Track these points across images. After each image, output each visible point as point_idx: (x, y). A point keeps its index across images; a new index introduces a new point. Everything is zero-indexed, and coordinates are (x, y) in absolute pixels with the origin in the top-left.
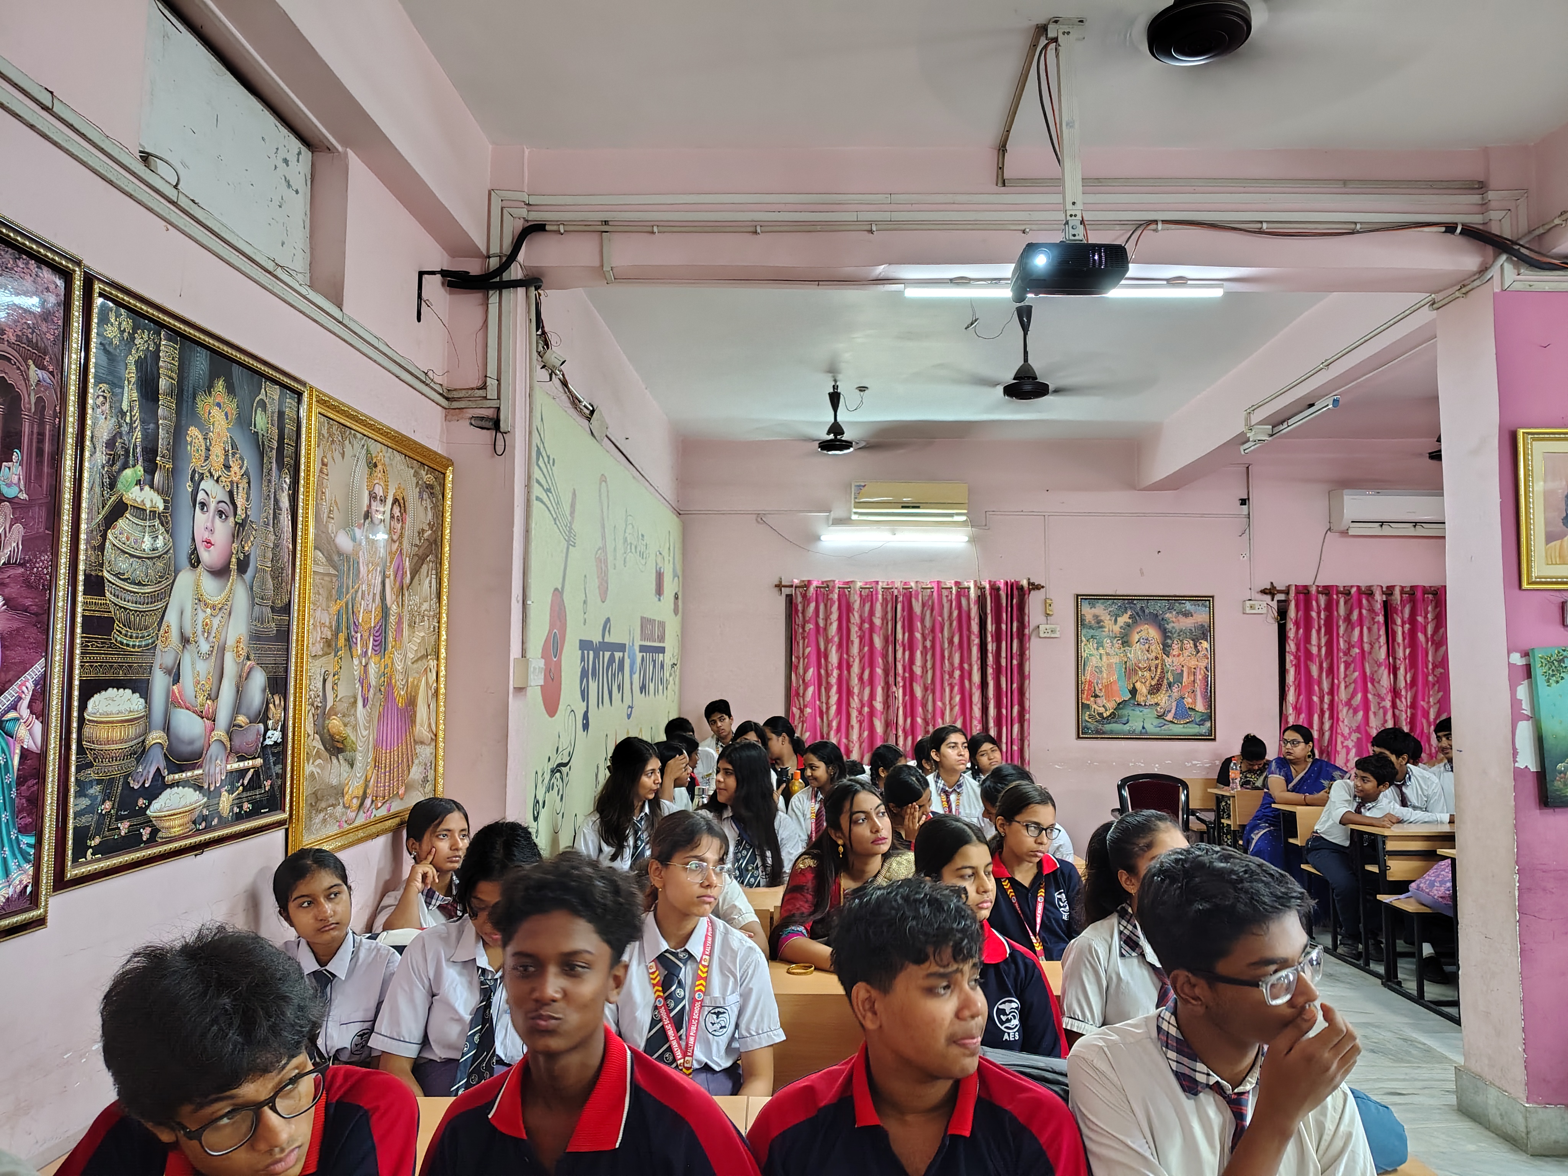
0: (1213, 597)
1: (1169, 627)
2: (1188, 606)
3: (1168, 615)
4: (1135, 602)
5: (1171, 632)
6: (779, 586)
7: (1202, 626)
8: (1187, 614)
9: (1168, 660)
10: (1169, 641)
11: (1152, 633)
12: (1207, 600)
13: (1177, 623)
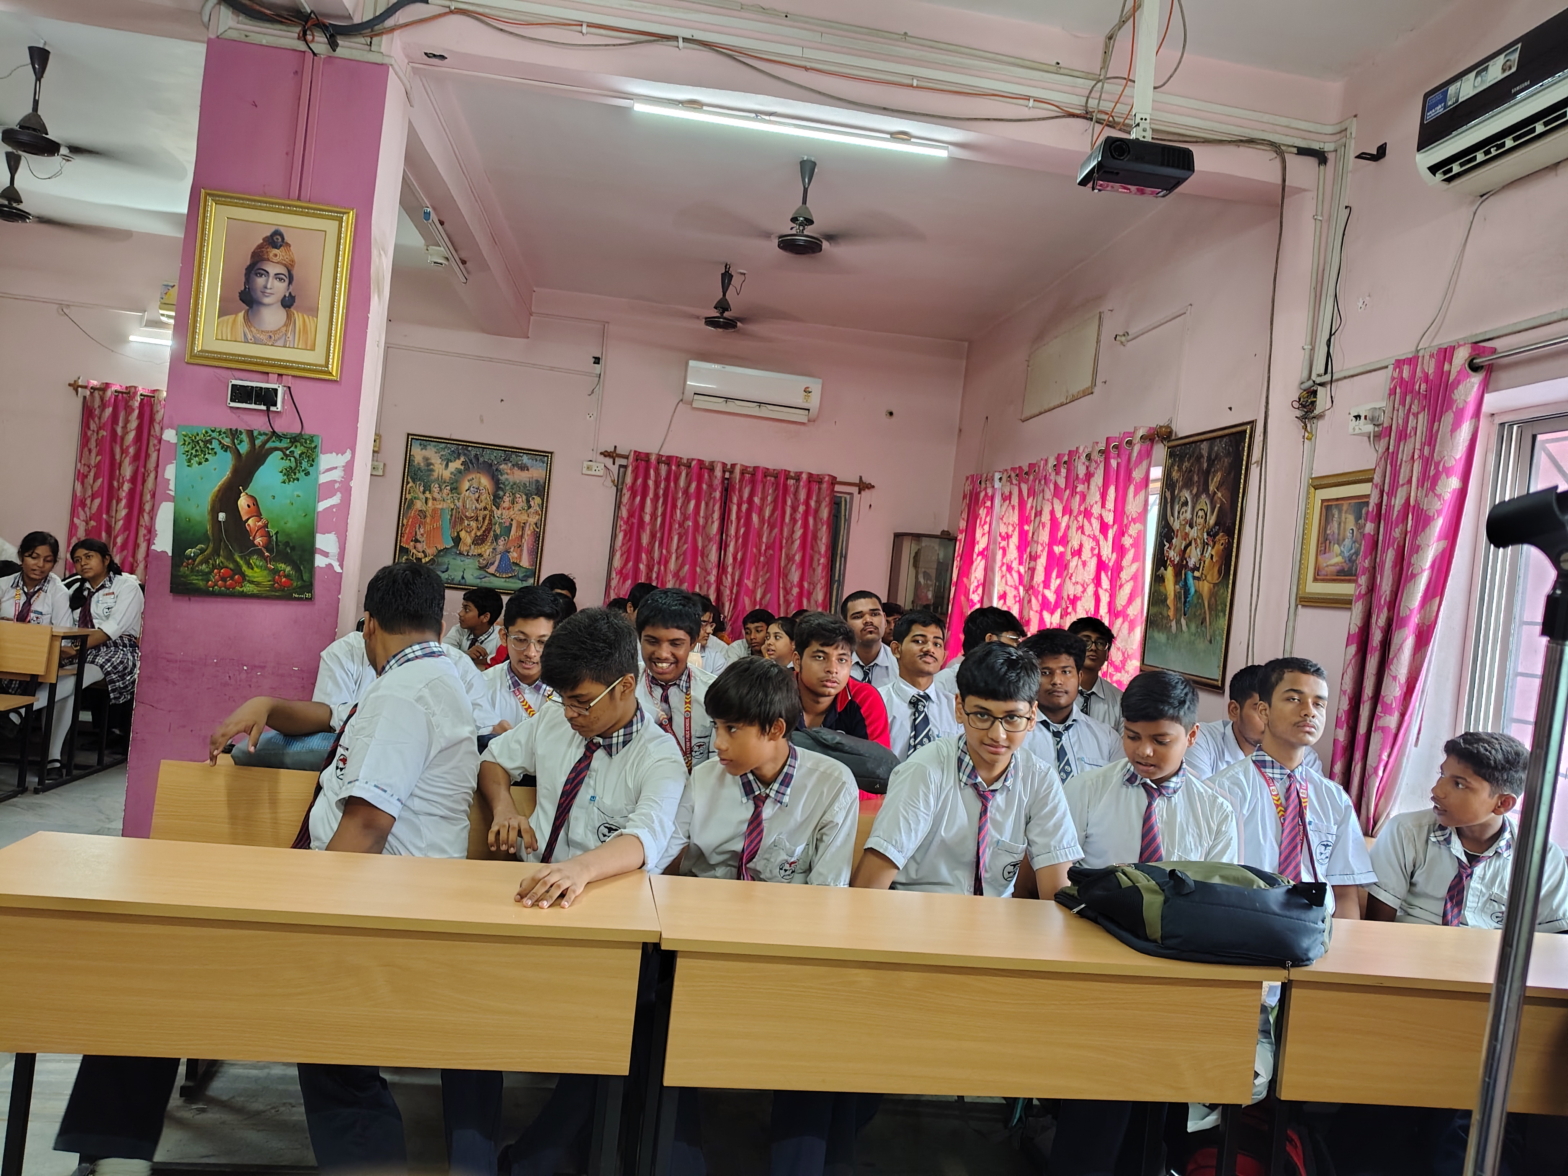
0: (551, 453)
1: (503, 478)
2: (525, 459)
3: (502, 466)
4: (470, 448)
5: (504, 484)
6: (75, 386)
7: (537, 481)
8: (523, 468)
9: (497, 513)
10: (501, 493)
11: (485, 482)
12: (544, 456)
13: (512, 475)
